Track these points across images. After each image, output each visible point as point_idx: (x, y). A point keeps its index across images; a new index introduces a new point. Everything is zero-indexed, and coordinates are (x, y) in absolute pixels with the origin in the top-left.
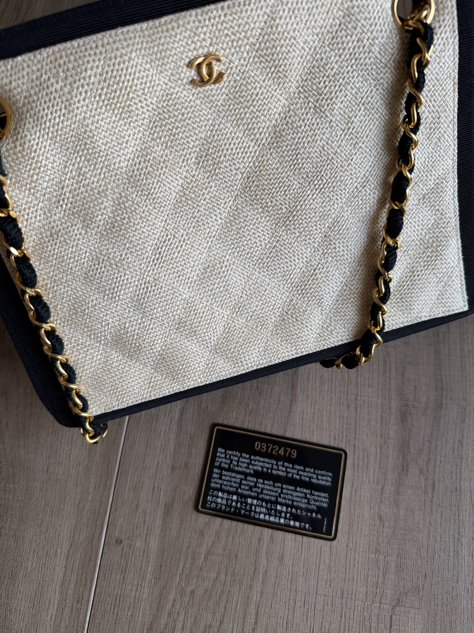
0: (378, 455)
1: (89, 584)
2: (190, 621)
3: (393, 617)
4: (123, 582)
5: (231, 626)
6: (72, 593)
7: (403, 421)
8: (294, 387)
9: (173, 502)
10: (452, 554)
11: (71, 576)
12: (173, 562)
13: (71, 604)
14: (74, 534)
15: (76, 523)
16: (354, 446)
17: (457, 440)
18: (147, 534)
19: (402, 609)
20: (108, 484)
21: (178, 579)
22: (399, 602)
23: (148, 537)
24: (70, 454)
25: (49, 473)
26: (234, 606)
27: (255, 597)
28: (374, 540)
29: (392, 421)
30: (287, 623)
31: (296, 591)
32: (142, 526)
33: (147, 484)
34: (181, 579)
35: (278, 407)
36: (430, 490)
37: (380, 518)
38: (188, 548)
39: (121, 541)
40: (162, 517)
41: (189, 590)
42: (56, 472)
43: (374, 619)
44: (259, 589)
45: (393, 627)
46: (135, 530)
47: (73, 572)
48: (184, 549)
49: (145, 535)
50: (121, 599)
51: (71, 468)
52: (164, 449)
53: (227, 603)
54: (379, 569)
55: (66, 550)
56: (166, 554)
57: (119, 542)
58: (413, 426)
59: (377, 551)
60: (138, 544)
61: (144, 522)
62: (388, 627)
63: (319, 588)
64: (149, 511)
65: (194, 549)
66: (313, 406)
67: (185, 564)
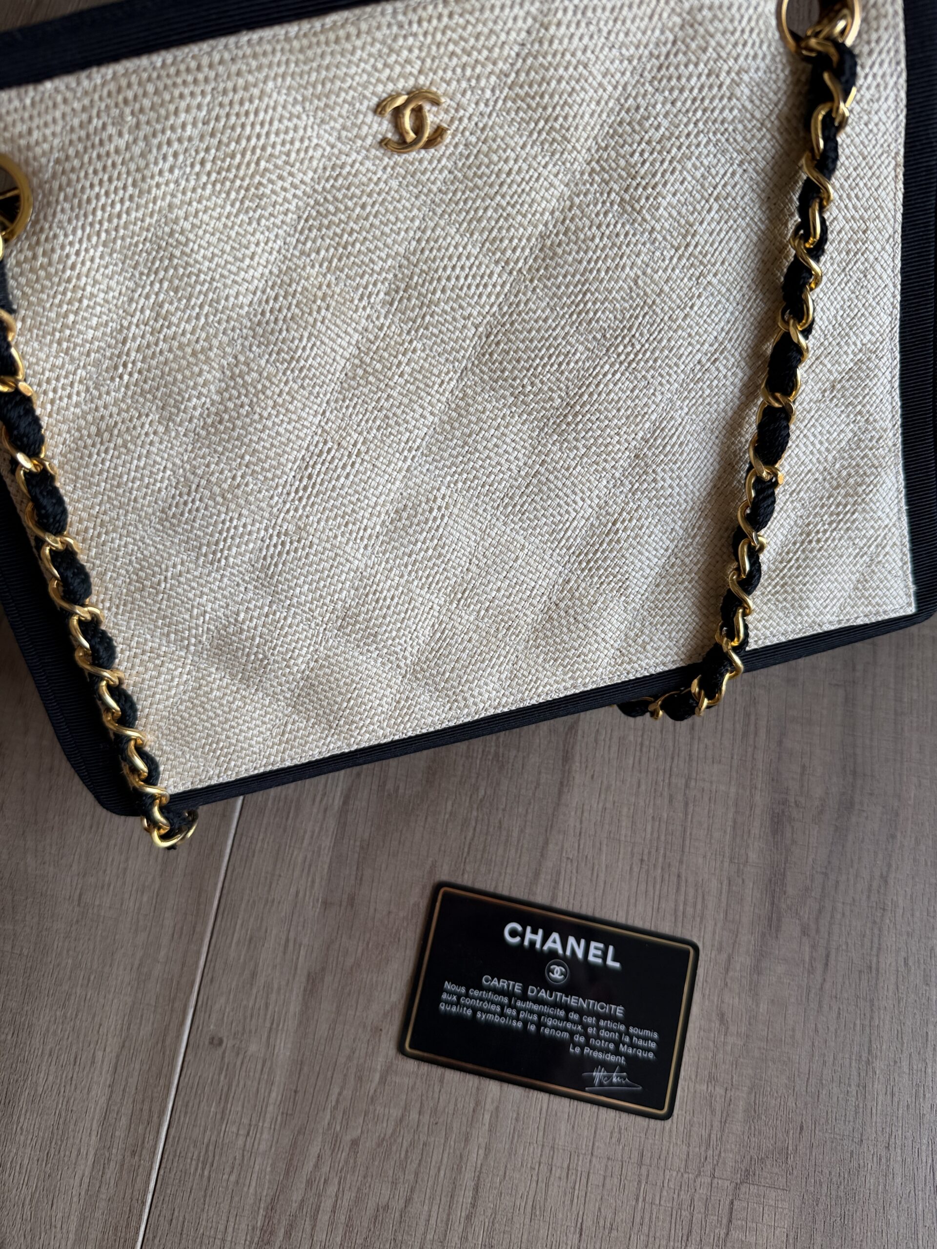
0: (724, 895)
1: (155, 1119)
2: (348, 1197)
3: (735, 1203)
4: (222, 1118)
5: (426, 1208)
6: (123, 1136)
7: (775, 832)
8: (567, 758)
9: (323, 969)
10: (853, 1089)
11: (122, 1104)
12: (319, 1083)
13: (120, 1157)
14: (130, 1025)
15: (134, 1003)
16: (679, 876)
17: (877, 874)
18: (271, 1029)
19: (754, 1189)
20: (198, 929)
21: (328, 1117)
22: (747, 1176)
23: (273, 1035)
24: (125, 869)
25: (82, 905)
26: (433, 1173)
27: (475, 1156)
28: (707, 1058)
29: (755, 831)
30: (533, 1207)
31: (553, 1148)
32: (262, 1012)
33: (274, 932)
34: (333, 1117)
35: (534, 794)
36: (819, 967)
37: (722, 1017)
38: (349, 1058)
39: (221, 1042)
40: (300, 998)
41: (348, 1138)
42: (97, 903)
43: (699, 1205)
44: (483, 1141)
45: (734, 1221)
46: (248, 1020)
47: (127, 1095)
48: (342, 1060)
49: (267, 1029)
50: (218, 1151)
51: (127, 896)
52: (310, 866)
53: (419, 1165)
54: (713, 1112)
55: (114, 1055)
56: (306, 1069)
57: (216, 1042)
58: (794, 842)
59: (712, 1079)
60: (253, 1048)
61: (267, 1006)
62: (725, 1221)
63: (597, 1144)
64: (276, 986)
65: (362, 1061)
66: (603, 796)
67: (342, 1088)
